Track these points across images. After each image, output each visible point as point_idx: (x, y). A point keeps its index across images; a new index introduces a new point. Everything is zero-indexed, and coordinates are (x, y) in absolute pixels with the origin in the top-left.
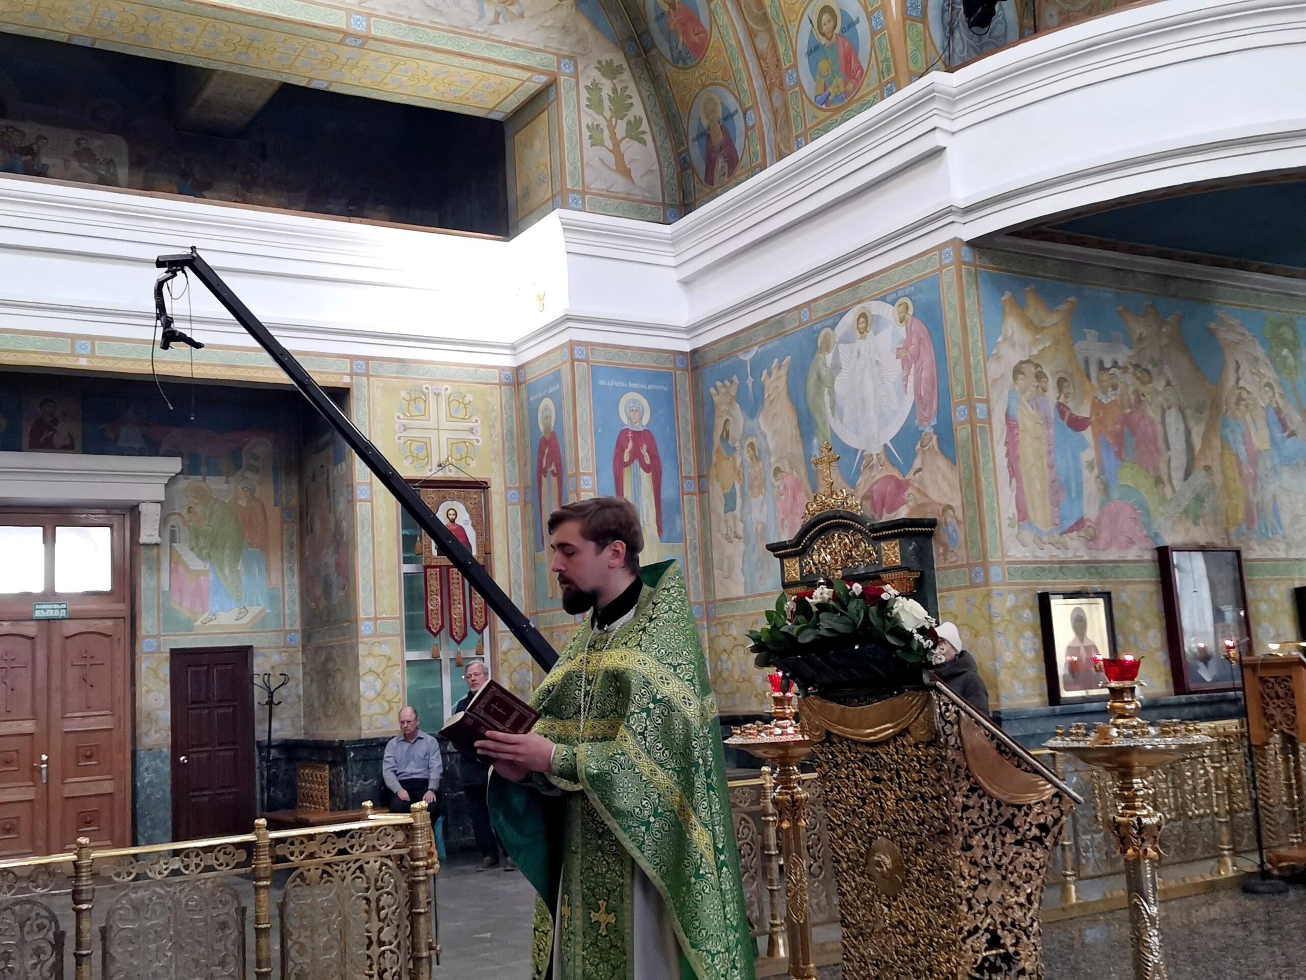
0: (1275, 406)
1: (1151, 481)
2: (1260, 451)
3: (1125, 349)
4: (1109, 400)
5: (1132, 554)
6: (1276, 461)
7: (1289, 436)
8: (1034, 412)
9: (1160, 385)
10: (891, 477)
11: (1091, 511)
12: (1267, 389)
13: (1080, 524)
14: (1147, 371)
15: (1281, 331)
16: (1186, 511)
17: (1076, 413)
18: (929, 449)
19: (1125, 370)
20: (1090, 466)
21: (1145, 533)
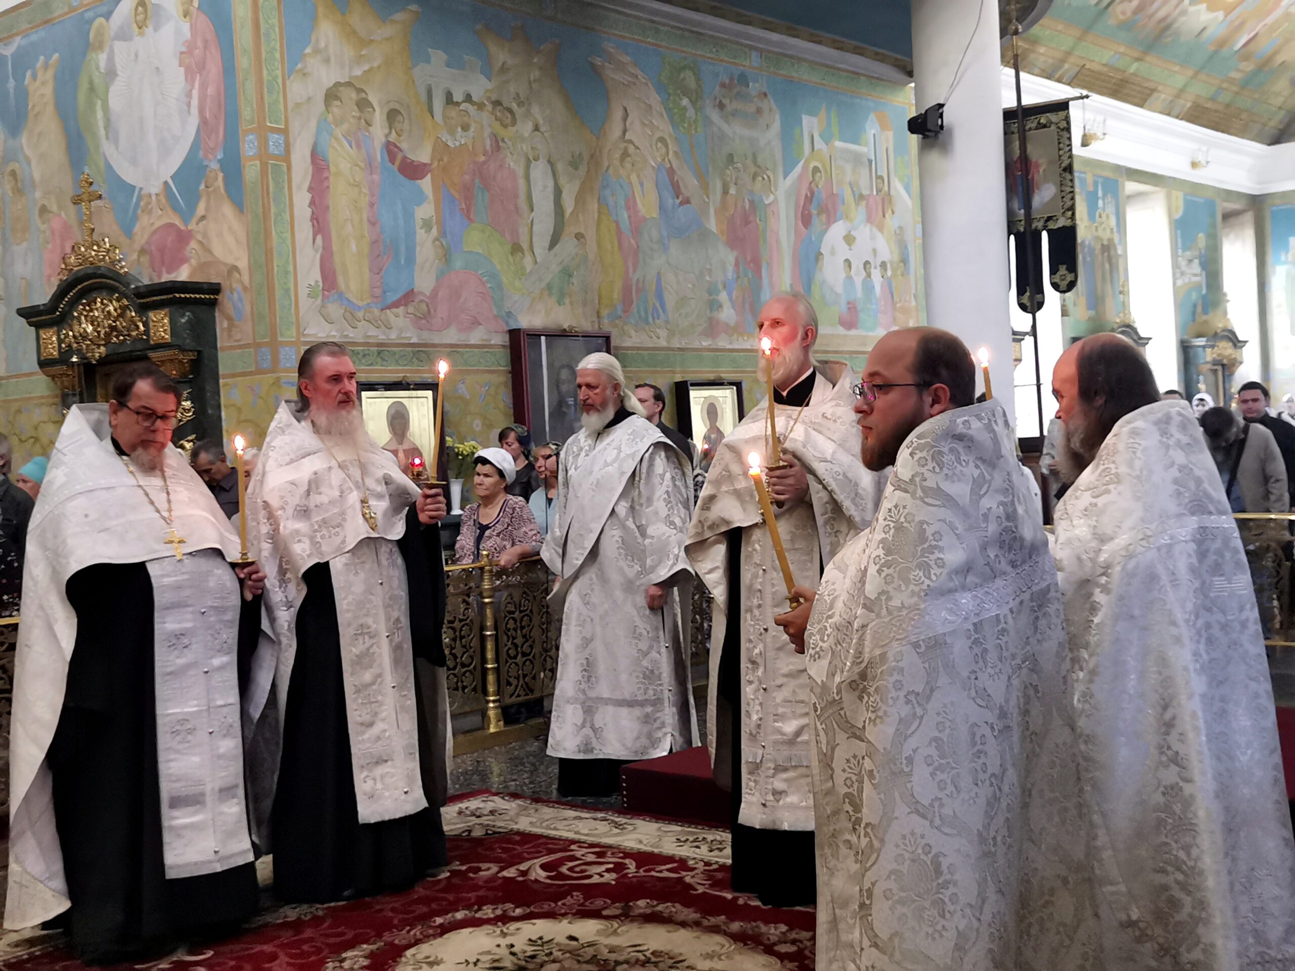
0: (668, 166)
1: (508, 248)
2: (644, 219)
3: (483, 80)
4: (457, 144)
5: (476, 337)
6: (665, 234)
7: (681, 204)
8: (353, 152)
9: (525, 128)
10: (171, 225)
11: (424, 282)
12: (659, 145)
13: (408, 297)
14: (511, 111)
15: (682, 75)
16: (549, 287)
17: (412, 157)
18: (214, 190)
19: (480, 106)
20: (427, 225)
21: (495, 312)
